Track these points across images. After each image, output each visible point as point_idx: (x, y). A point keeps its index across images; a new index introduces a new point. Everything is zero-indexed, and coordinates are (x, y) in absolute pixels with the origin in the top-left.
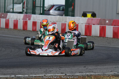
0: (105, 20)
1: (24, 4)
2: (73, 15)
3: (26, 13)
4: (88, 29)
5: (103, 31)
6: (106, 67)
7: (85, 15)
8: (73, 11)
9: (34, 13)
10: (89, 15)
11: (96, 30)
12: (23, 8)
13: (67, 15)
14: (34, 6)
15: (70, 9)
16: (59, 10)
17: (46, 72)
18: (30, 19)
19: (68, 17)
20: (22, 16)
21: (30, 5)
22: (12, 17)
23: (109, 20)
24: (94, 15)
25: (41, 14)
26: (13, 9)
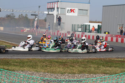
0: (113, 35)
1: (82, 28)
2: (101, 33)
3: (83, 32)
4: (106, 38)
5: (112, 39)
6: (113, 54)
7: (105, 33)
8: (101, 31)
9: (86, 32)
10: (107, 33)
11: (109, 39)
12: (82, 30)
13: (98, 33)
14: (86, 29)
15: (100, 30)
16: (95, 31)
17: (89, 56)
18: (84, 34)
19: (99, 34)
20: (81, 33)
21: (84, 29)
22: (77, 33)
23: (114, 35)
24: (109, 33)
25: (88, 32)
26: (78, 30)
